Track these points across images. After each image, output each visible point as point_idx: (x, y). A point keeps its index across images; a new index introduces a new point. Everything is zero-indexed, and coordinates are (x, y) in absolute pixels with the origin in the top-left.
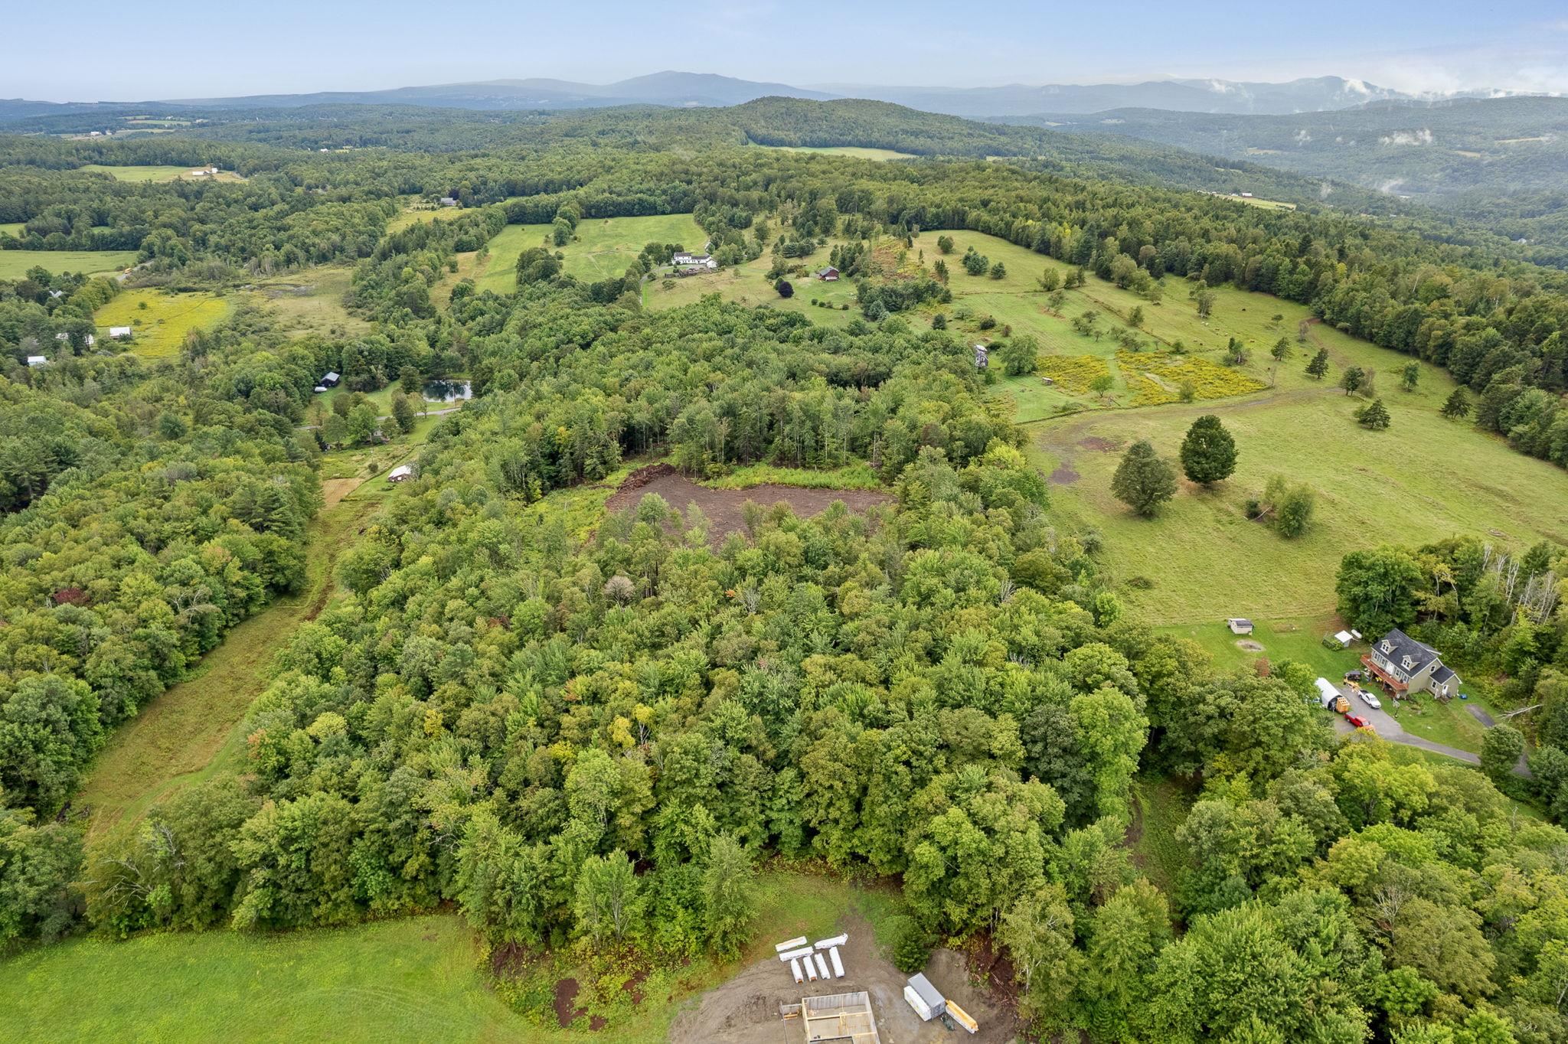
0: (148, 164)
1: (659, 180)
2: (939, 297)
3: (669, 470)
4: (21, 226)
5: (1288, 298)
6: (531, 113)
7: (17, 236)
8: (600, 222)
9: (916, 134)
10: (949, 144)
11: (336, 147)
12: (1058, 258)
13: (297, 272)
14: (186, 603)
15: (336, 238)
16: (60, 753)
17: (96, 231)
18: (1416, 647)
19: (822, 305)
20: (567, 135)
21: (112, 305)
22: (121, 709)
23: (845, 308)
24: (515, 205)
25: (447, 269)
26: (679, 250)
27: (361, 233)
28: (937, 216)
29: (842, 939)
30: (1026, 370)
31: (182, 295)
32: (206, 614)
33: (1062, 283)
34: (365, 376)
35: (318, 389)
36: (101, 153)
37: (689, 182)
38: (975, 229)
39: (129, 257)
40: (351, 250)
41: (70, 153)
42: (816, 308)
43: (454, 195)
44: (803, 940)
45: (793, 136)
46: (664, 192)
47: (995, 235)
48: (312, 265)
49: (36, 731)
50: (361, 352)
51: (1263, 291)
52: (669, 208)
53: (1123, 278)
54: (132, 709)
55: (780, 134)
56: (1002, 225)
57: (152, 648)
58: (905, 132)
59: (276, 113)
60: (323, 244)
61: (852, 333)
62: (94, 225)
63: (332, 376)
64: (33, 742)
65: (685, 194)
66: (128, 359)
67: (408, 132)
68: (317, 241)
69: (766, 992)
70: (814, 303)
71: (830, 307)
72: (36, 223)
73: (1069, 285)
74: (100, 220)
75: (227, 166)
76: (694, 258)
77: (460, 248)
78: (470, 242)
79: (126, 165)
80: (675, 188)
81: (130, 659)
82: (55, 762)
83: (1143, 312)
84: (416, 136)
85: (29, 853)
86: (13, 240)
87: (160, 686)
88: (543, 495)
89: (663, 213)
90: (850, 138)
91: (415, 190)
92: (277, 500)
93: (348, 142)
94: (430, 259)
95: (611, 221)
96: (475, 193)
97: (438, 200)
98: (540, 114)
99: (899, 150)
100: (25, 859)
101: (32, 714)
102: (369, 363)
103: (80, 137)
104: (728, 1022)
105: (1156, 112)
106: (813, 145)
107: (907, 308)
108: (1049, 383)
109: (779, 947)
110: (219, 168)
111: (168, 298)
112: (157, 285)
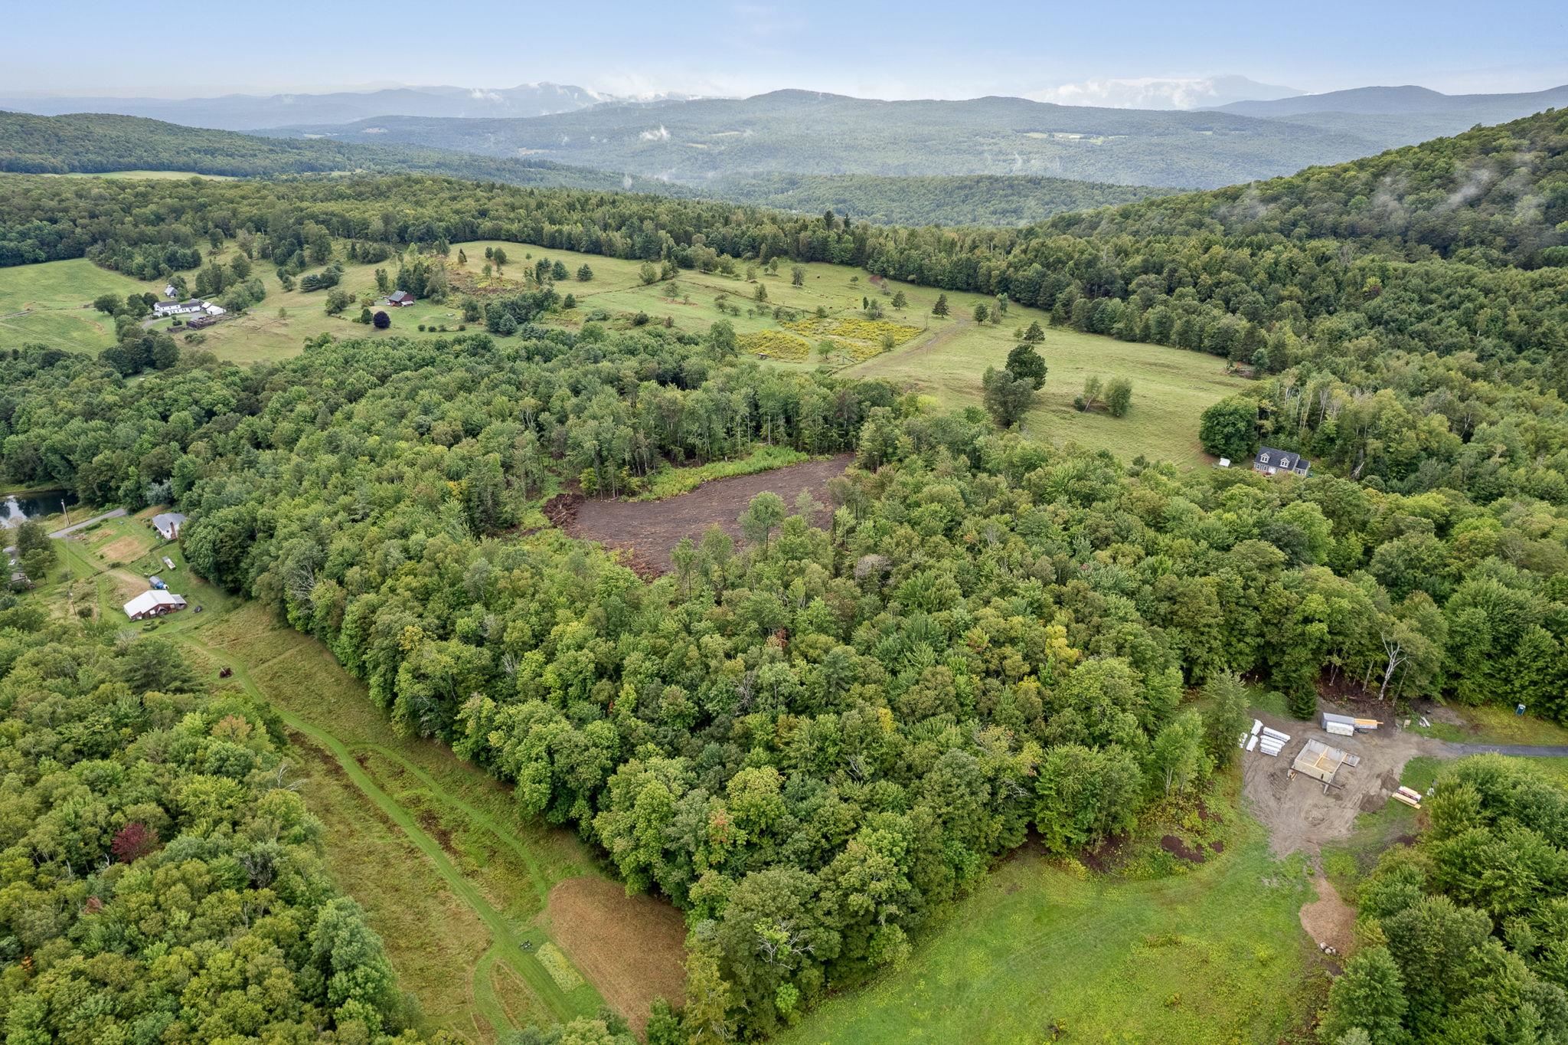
3: (579, 498)
5: (842, 263)
12: (611, 256)
19: (432, 329)
23: (462, 328)
33: (659, 275)
51: (817, 260)
53: (707, 264)
55: (29, 158)
70: (422, 329)
71: (444, 330)
73: (665, 276)
76: (184, 306)
83: (767, 290)
104: (1276, 798)
105: (414, 120)
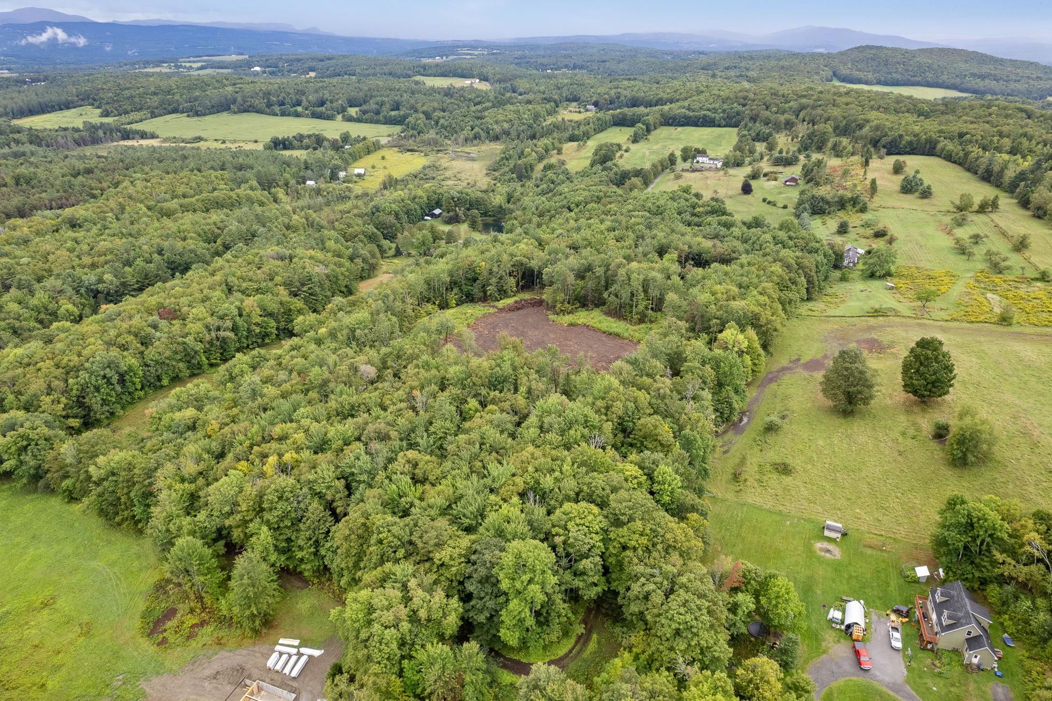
0: (446, 76)
1: (723, 103)
2: (858, 208)
3: (540, 303)
4: (357, 109)
6: (694, 53)
7: (354, 115)
8: (672, 129)
9: (983, 77)
10: (1012, 85)
11: (556, 69)
13: (477, 145)
14: (218, 329)
15: (506, 126)
16: (108, 394)
17: (393, 113)
18: (964, 606)
19: (769, 203)
20: (703, 69)
21: (370, 156)
22: (159, 379)
23: (785, 207)
24: (620, 113)
25: (555, 151)
26: (703, 153)
27: (524, 124)
28: (910, 143)
29: (317, 653)
30: (878, 274)
31: (409, 153)
32: (228, 337)
33: (975, 207)
34: (451, 214)
35: (426, 218)
36: (425, 69)
37: (744, 105)
38: (939, 156)
39: (397, 129)
40: (514, 134)
41: (410, 69)
42: (765, 204)
43: (596, 104)
44: (296, 642)
45: (870, 76)
46: (724, 111)
47: (954, 162)
48: (487, 142)
49: (97, 381)
50: (453, 198)
52: (724, 123)
53: (1039, 208)
54: (165, 382)
56: (961, 154)
57: (185, 349)
58: (973, 75)
59: (538, 47)
60: (497, 128)
61: (749, 226)
62: (392, 110)
63: (437, 211)
64: (95, 386)
65: (738, 113)
66: (347, 187)
67: (604, 61)
68: (495, 127)
69: (248, 666)
70: (764, 200)
71: (775, 205)
72: (365, 107)
73: (983, 209)
74: (396, 107)
75: (484, 78)
76: (710, 159)
77: (572, 139)
78: (578, 135)
79: (435, 76)
80: (732, 108)
81: (168, 353)
82: (102, 399)
83: (1031, 240)
84: (607, 64)
85: (39, 443)
86: (351, 116)
87: (187, 373)
88: (457, 305)
89: (719, 126)
90: (919, 79)
91: (575, 99)
92: (310, 280)
93: (566, 66)
94: (545, 145)
95: (679, 129)
96: (611, 103)
97: (585, 106)
98: (700, 53)
99: (961, 91)
100: (37, 444)
101: (97, 371)
102: (456, 206)
103: (430, 60)
104: (215, 676)
106: (886, 84)
107: (829, 213)
108: (891, 288)
109: (281, 641)
110: (481, 80)
111: (400, 154)
112: (399, 147)
